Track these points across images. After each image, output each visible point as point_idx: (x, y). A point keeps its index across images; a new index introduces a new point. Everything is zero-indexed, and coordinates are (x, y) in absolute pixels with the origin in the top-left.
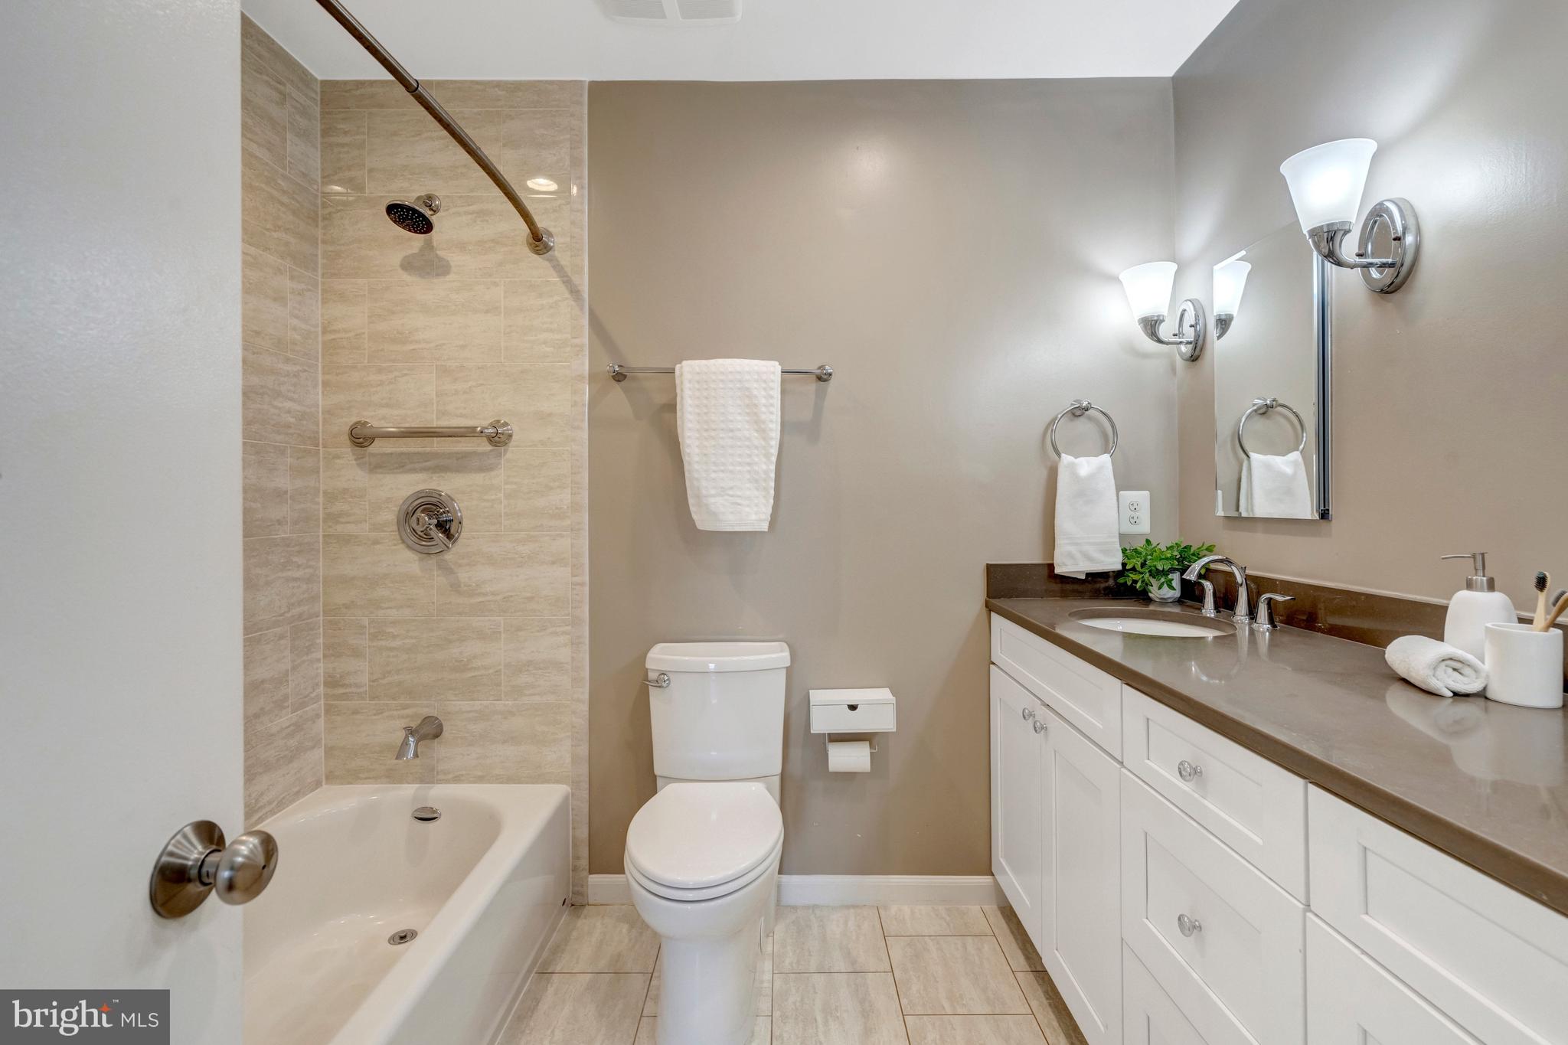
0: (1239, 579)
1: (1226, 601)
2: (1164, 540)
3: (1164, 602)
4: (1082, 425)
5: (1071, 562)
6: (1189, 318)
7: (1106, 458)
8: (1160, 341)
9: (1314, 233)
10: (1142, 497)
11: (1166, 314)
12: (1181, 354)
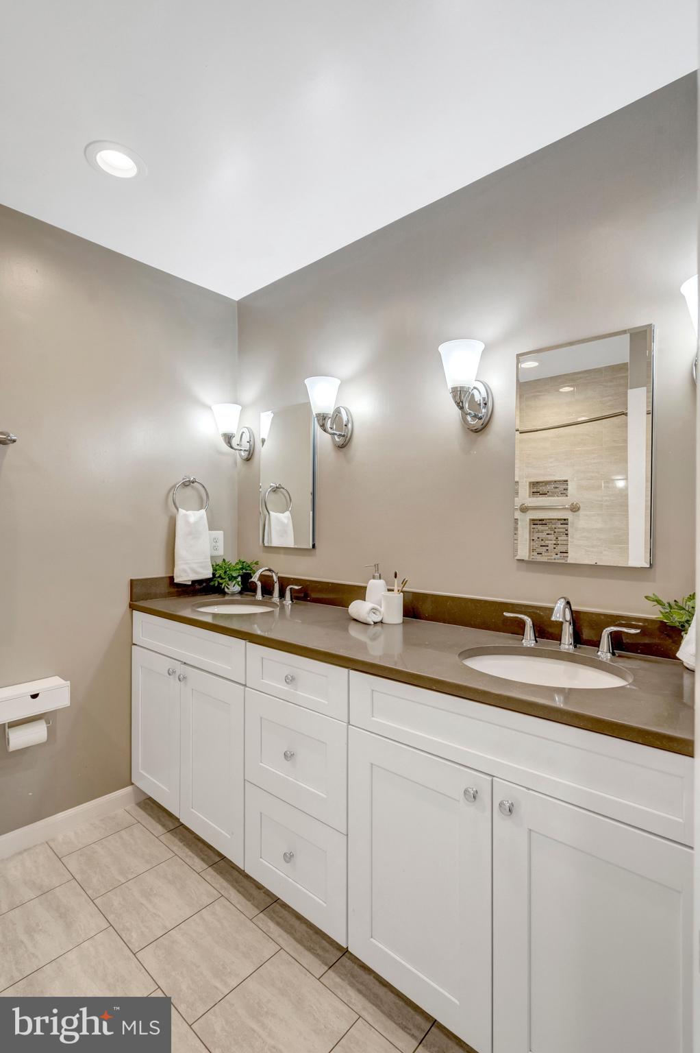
0: (275, 579)
1: (267, 591)
2: (233, 560)
3: (233, 594)
4: (189, 491)
5: (184, 575)
6: (246, 438)
7: (203, 512)
8: (231, 447)
9: (318, 415)
10: (219, 534)
11: (235, 433)
12: (240, 455)
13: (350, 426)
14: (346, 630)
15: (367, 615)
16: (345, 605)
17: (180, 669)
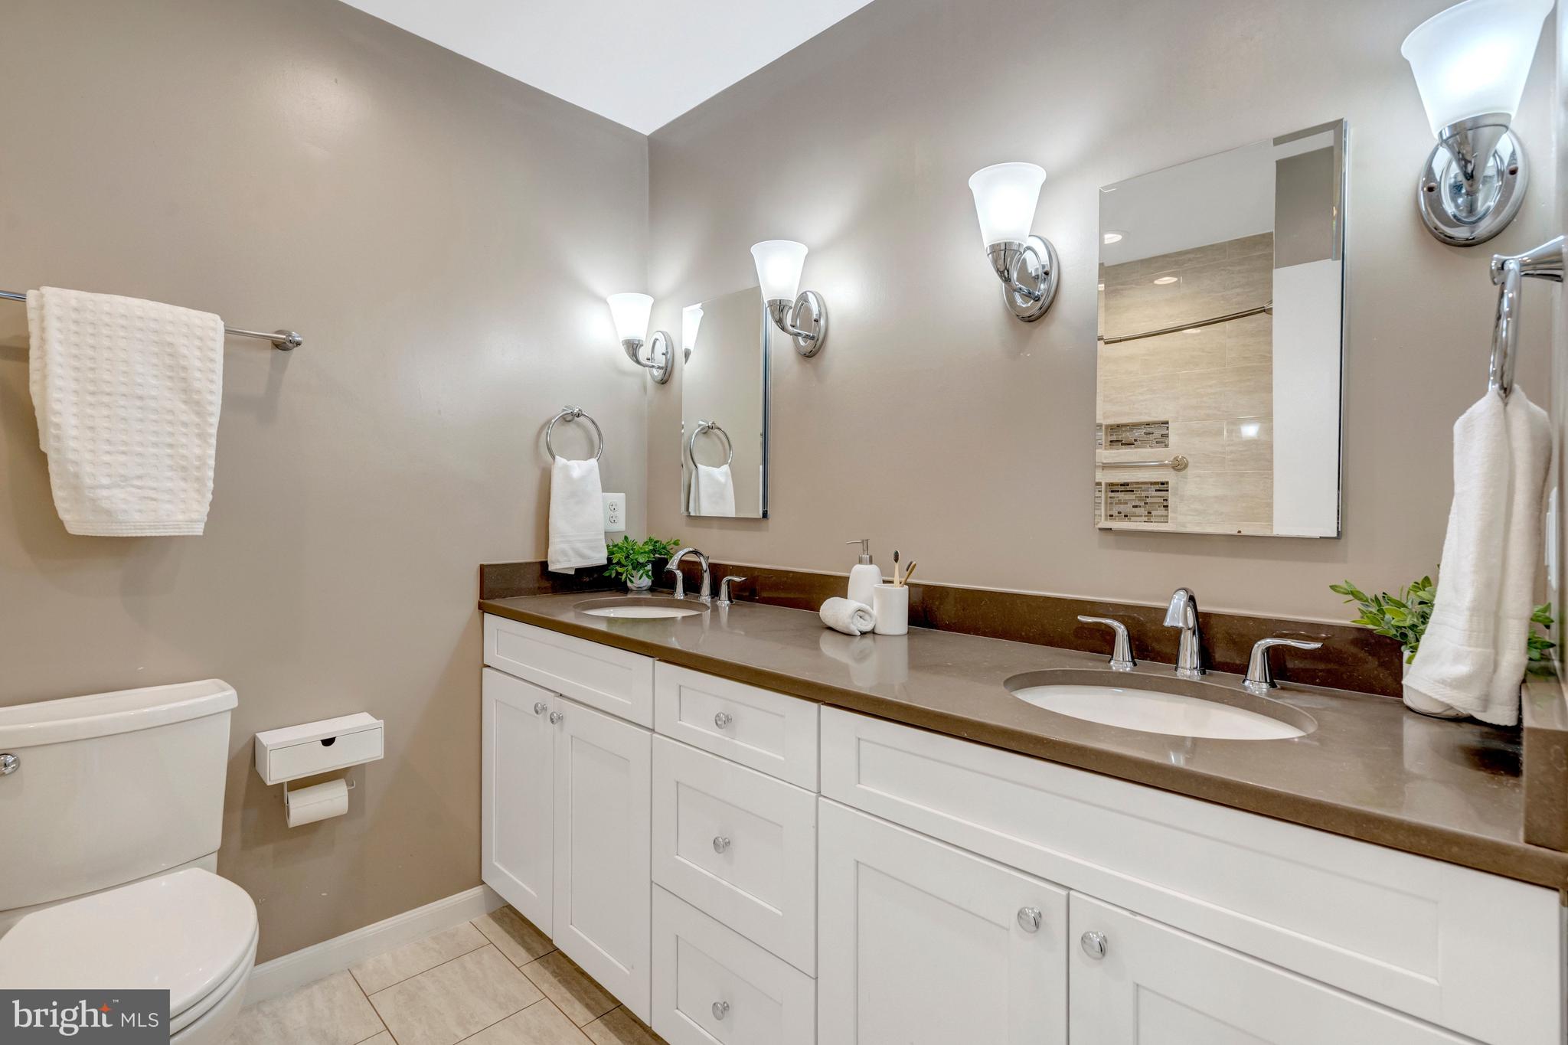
0: (705, 566)
1: (692, 585)
2: (639, 538)
3: (640, 590)
4: (571, 431)
5: (563, 561)
6: (661, 347)
7: (593, 462)
8: (638, 362)
9: (772, 303)
10: (619, 498)
11: (644, 340)
12: (652, 375)
13: (822, 322)
14: (817, 642)
15: (849, 620)
16: (813, 606)
17: (554, 704)
